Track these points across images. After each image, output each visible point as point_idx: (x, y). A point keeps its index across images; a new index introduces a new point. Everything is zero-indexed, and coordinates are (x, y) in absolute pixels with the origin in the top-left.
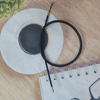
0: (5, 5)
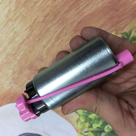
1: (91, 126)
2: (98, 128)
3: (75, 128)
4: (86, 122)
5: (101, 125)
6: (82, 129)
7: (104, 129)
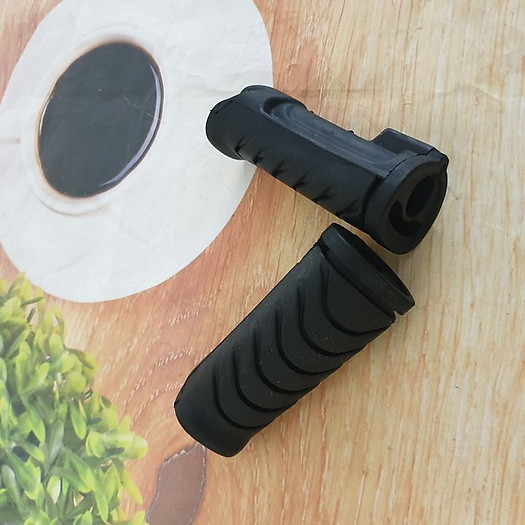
0: (19, 372)
1: (30, 341)
2: (16, 353)
3: (55, 299)
4: (47, 342)
5: (14, 366)
6: (43, 312)
7: (6, 362)
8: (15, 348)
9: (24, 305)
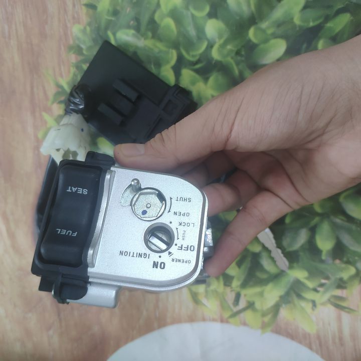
8: (243, 267)
9: (250, 306)
